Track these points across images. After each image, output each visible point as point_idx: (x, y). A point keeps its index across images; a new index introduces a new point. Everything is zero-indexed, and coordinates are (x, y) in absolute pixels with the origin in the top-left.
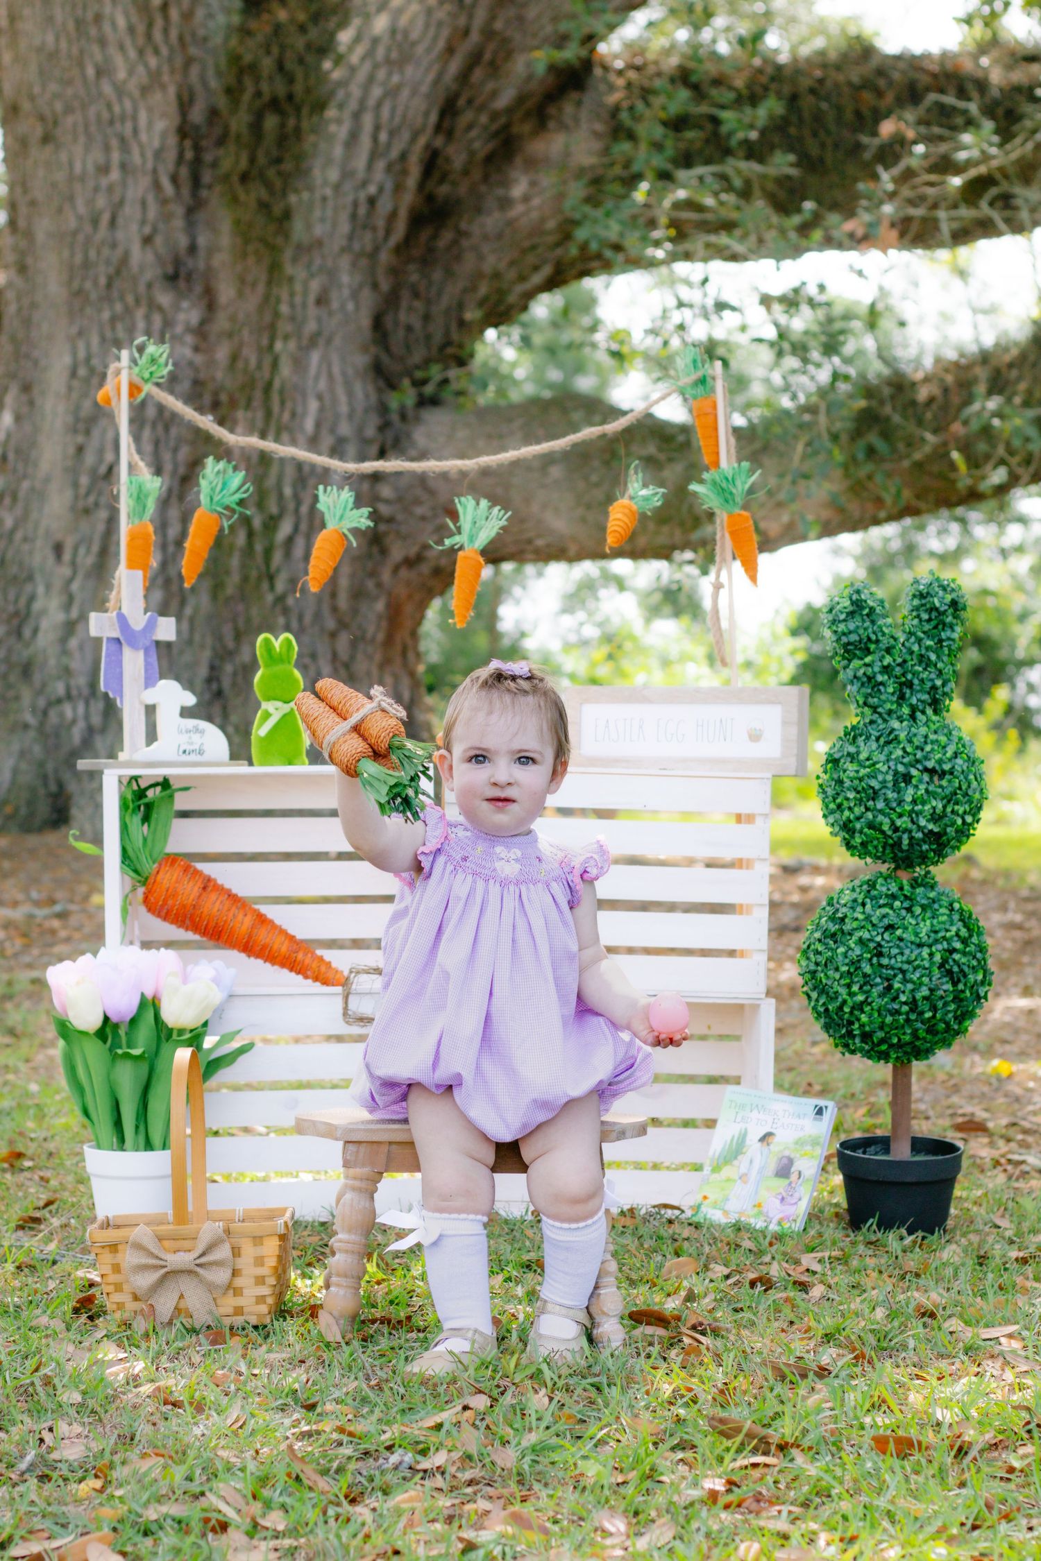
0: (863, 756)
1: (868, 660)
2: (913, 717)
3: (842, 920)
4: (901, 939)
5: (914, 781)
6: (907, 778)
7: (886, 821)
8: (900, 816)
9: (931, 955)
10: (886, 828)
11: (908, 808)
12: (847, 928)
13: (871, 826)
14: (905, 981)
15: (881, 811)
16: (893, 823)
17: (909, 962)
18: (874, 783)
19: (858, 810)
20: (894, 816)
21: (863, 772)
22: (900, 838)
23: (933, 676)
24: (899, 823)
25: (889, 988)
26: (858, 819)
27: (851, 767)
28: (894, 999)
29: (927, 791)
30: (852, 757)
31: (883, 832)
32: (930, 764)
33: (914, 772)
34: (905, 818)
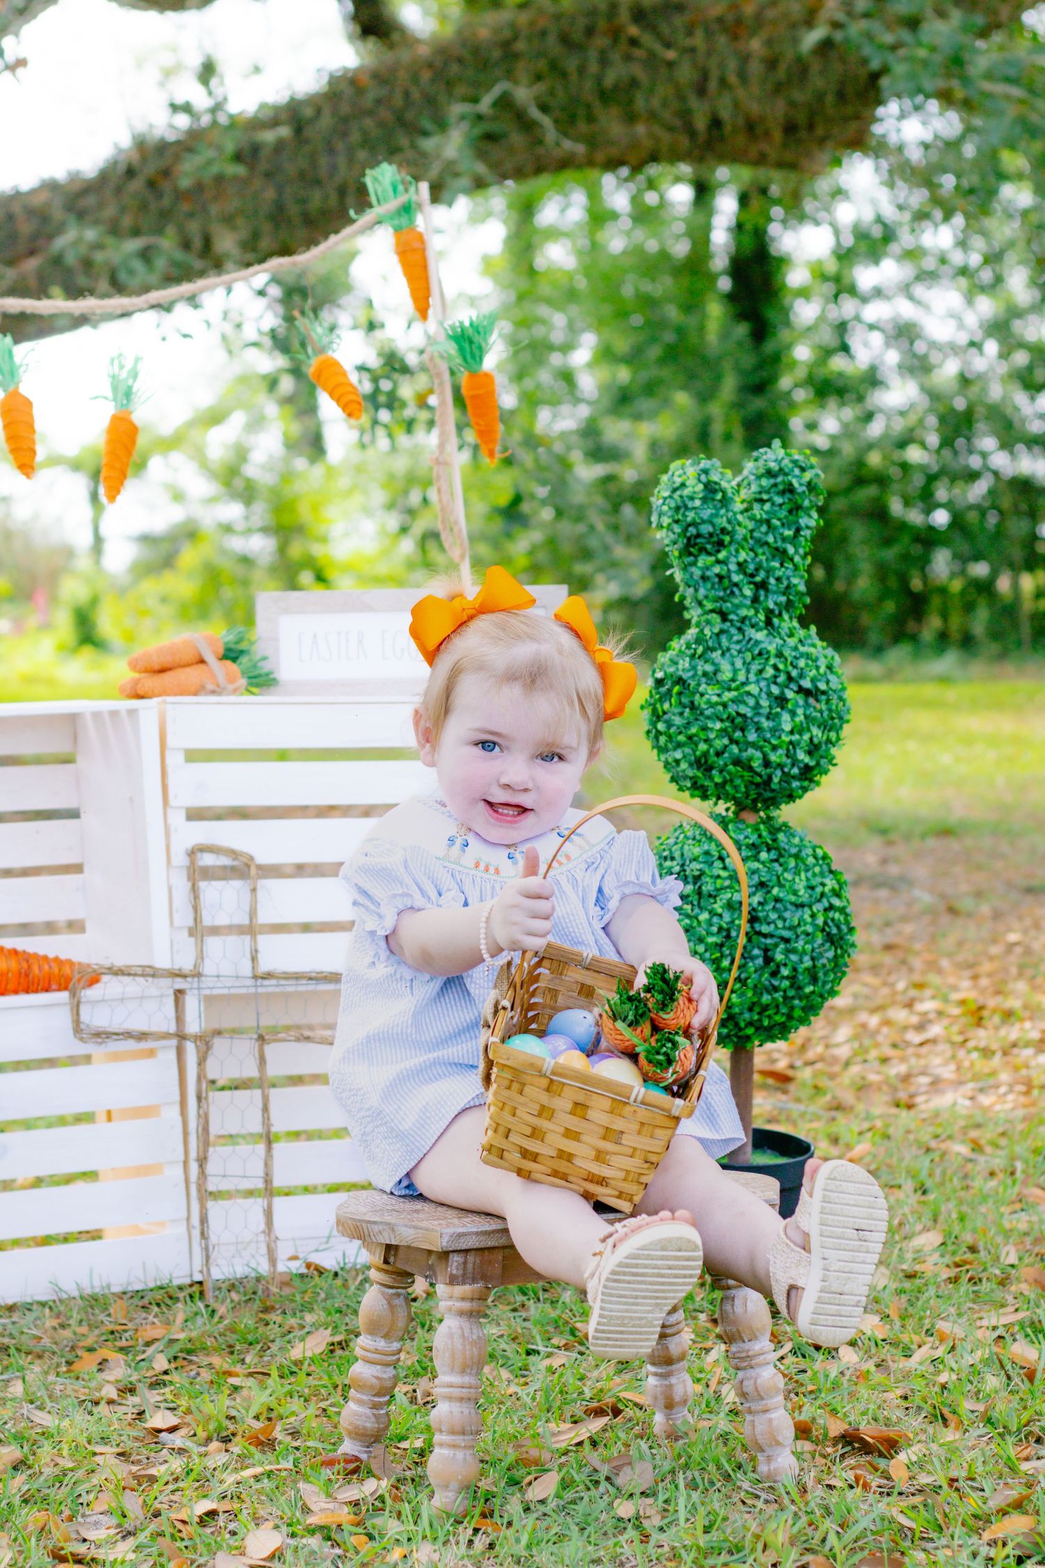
0: (726, 675)
1: (722, 555)
2: (769, 623)
3: (697, 879)
4: (777, 900)
5: (790, 706)
6: (782, 701)
7: (758, 754)
8: (774, 748)
9: (813, 916)
10: (756, 764)
11: (786, 738)
12: (708, 887)
13: (737, 762)
14: (788, 952)
15: (753, 745)
16: (765, 756)
17: (791, 928)
18: (743, 709)
19: (719, 743)
20: (767, 749)
21: (727, 696)
22: (770, 778)
23: (789, 573)
24: (774, 758)
25: (768, 960)
26: (718, 754)
27: (711, 693)
28: (774, 974)
29: (806, 717)
30: (711, 677)
31: (751, 769)
32: (806, 684)
33: (790, 694)
34: (780, 752)
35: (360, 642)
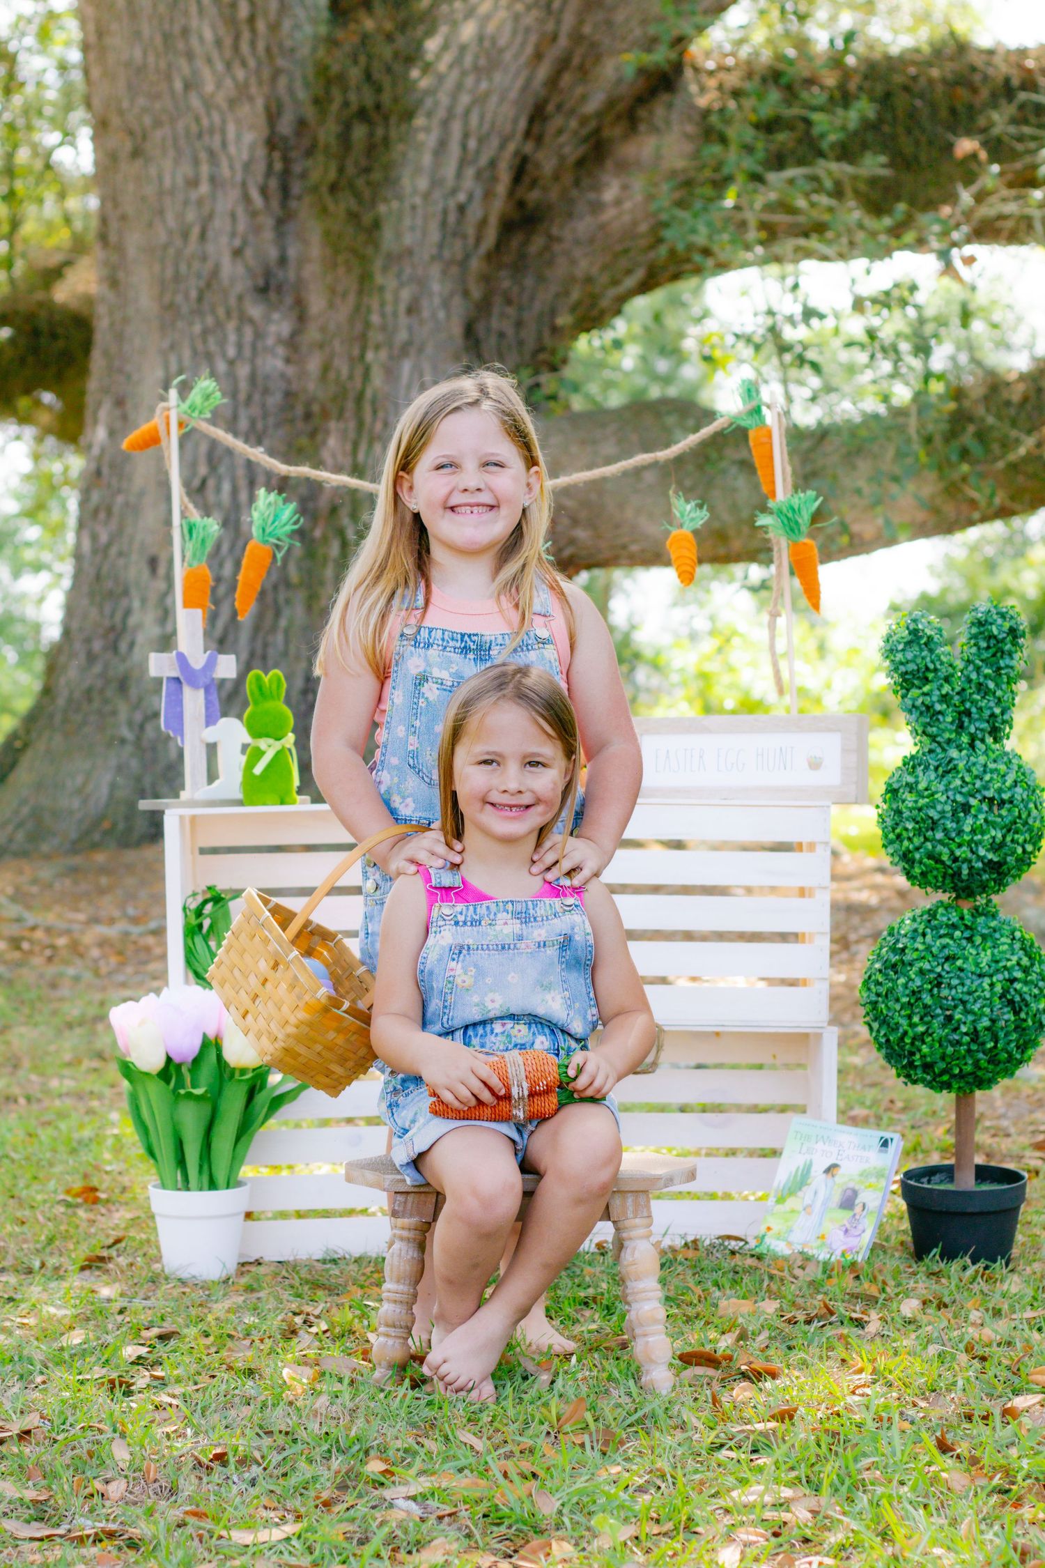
0: (922, 786)
1: (926, 689)
2: (972, 745)
3: (903, 950)
4: (961, 970)
5: (973, 811)
6: (966, 808)
7: (945, 851)
8: (960, 846)
9: (992, 985)
10: (945, 858)
11: (967, 838)
12: (907, 958)
13: (930, 856)
14: (967, 1012)
15: (940, 842)
16: (952, 853)
17: (969, 993)
18: (932, 813)
19: (917, 841)
20: (953, 846)
21: (922, 802)
22: (960, 868)
23: (992, 704)
24: (958, 853)
25: (949, 1019)
26: (917, 849)
27: (910, 798)
28: (955, 1030)
29: (986, 820)
30: (911, 788)
31: (943, 863)
32: (989, 794)
33: (973, 802)
34: (964, 848)
35: (701, 757)
